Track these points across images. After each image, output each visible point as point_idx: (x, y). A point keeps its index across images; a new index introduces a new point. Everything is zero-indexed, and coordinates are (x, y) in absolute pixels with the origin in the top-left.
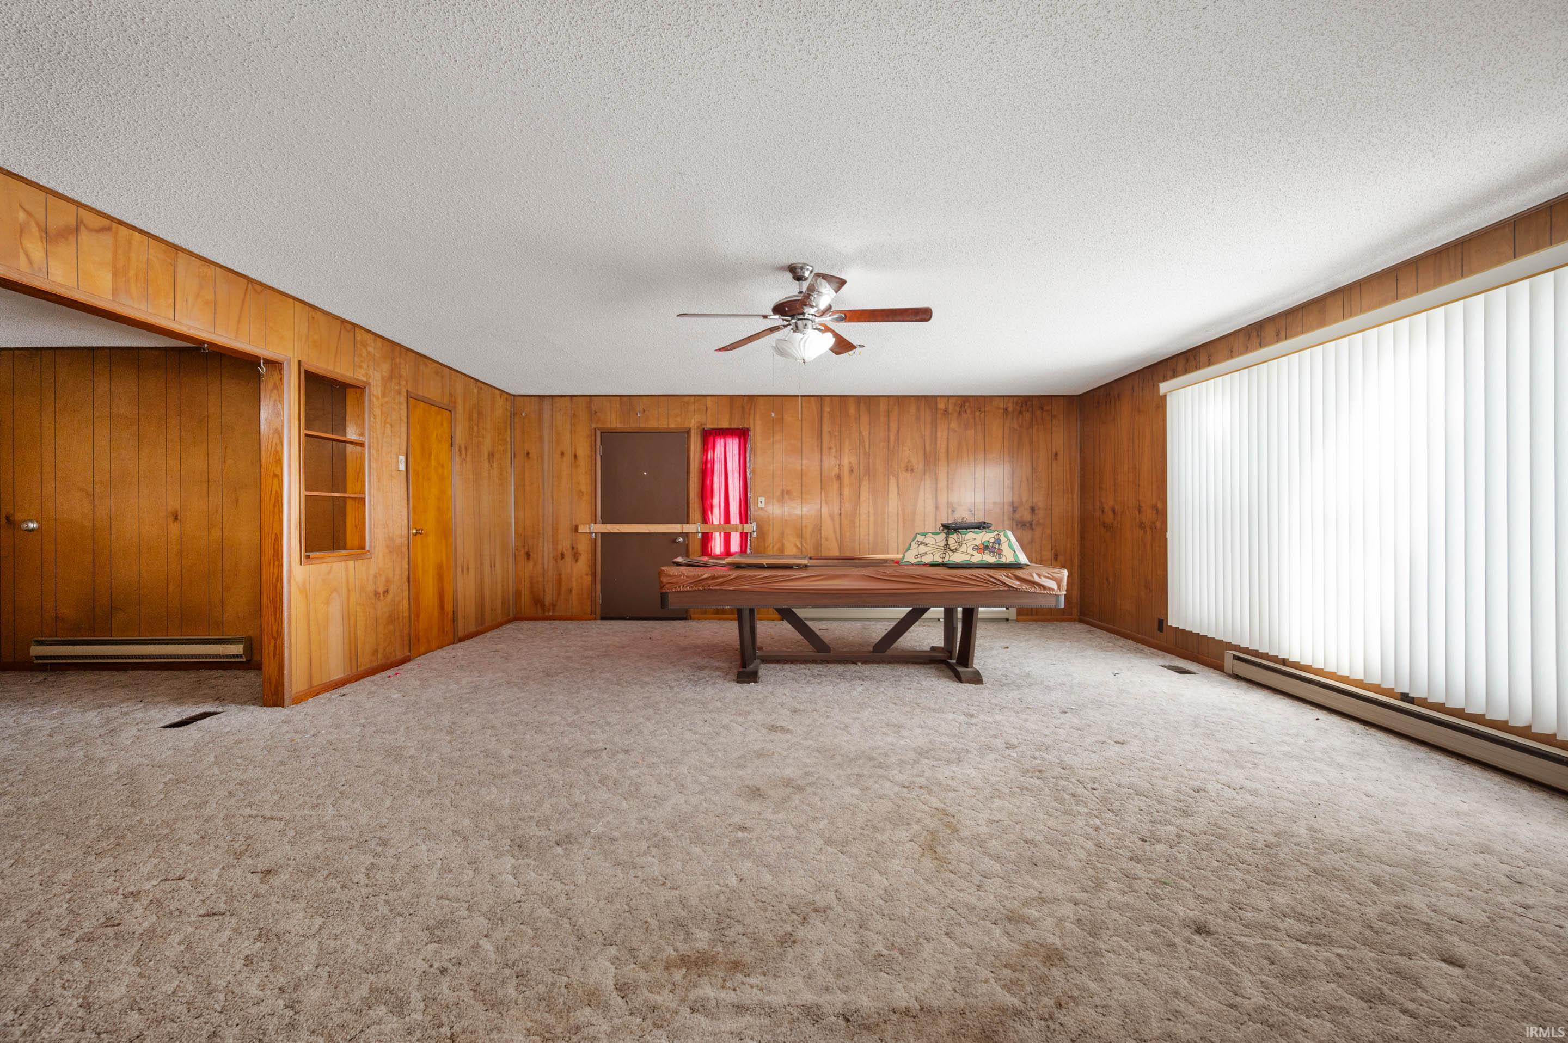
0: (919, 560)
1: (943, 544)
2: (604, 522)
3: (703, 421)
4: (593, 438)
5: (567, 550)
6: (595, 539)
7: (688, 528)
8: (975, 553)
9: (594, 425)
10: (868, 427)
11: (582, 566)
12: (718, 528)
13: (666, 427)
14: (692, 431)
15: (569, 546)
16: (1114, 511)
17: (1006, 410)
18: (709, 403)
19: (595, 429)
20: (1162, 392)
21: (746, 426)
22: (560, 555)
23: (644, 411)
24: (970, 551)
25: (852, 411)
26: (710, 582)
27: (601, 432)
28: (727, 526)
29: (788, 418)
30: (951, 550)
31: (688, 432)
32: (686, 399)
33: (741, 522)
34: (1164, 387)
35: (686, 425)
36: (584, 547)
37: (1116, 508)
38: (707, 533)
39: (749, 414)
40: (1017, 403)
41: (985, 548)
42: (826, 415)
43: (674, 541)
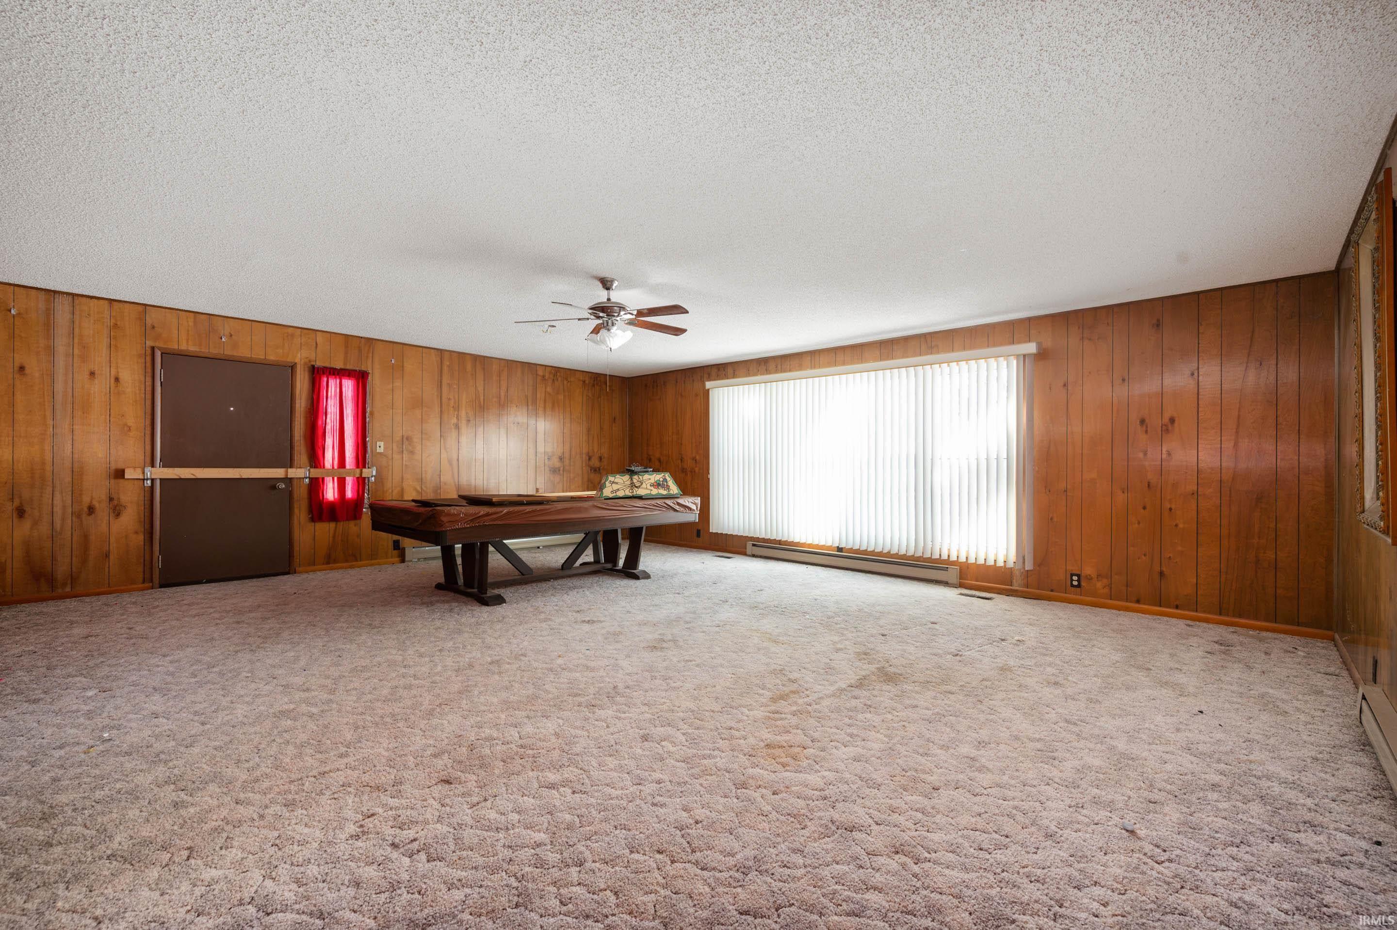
0: (614, 494)
1: (629, 482)
2: (166, 464)
3: (313, 357)
4: (149, 359)
5: (100, 502)
6: (152, 487)
7: (293, 473)
8: (652, 488)
9: (149, 343)
10: (482, 382)
11: (130, 519)
12: (331, 473)
13: (263, 357)
14: (298, 367)
15: (104, 496)
16: (659, 460)
17: (584, 382)
18: (320, 339)
19: (153, 349)
20: (707, 387)
21: (363, 369)
22: (86, 509)
23: (231, 336)
24: (649, 487)
25: (469, 367)
26: (486, 518)
27: (162, 354)
28: (342, 470)
29: (408, 366)
30: (637, 487)
31: (293, 367)
32: (290, 330)
33: (358, 466)
34: (708, 384)
35: (290, 359)
36: (130, 497)
37: (662, 459)
38: (317, 479)
39: (367, 357)
40: (591, 378)
41: (657, 485)
42: (445, 368)
43: (274, 487)
